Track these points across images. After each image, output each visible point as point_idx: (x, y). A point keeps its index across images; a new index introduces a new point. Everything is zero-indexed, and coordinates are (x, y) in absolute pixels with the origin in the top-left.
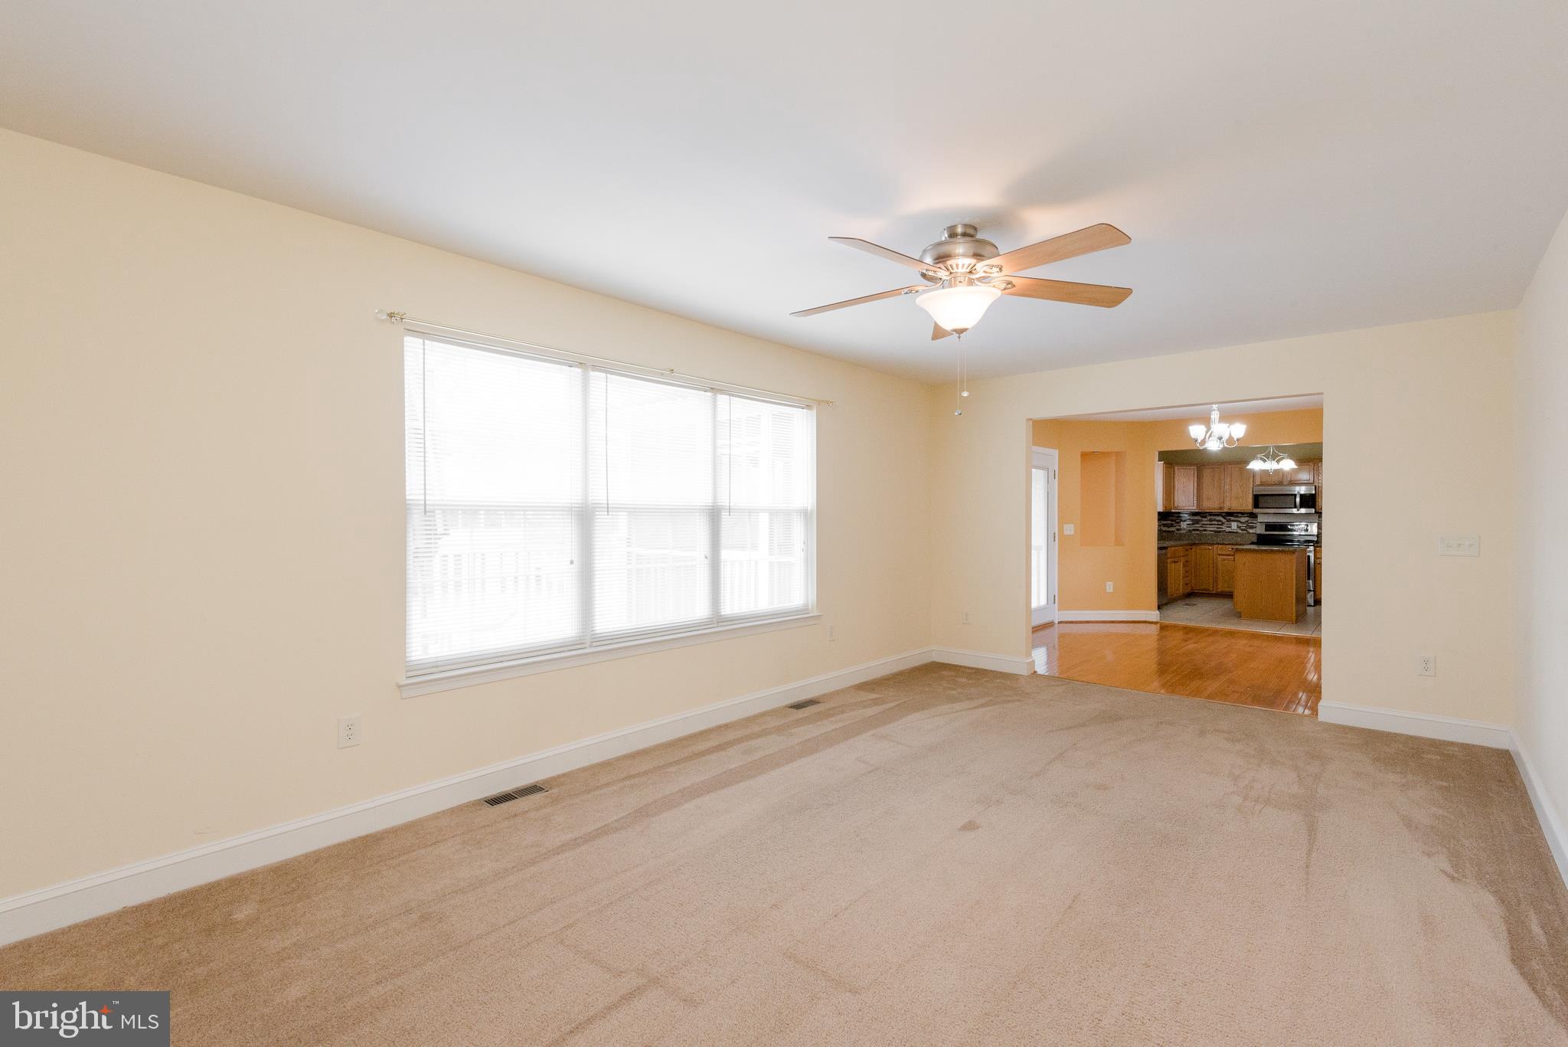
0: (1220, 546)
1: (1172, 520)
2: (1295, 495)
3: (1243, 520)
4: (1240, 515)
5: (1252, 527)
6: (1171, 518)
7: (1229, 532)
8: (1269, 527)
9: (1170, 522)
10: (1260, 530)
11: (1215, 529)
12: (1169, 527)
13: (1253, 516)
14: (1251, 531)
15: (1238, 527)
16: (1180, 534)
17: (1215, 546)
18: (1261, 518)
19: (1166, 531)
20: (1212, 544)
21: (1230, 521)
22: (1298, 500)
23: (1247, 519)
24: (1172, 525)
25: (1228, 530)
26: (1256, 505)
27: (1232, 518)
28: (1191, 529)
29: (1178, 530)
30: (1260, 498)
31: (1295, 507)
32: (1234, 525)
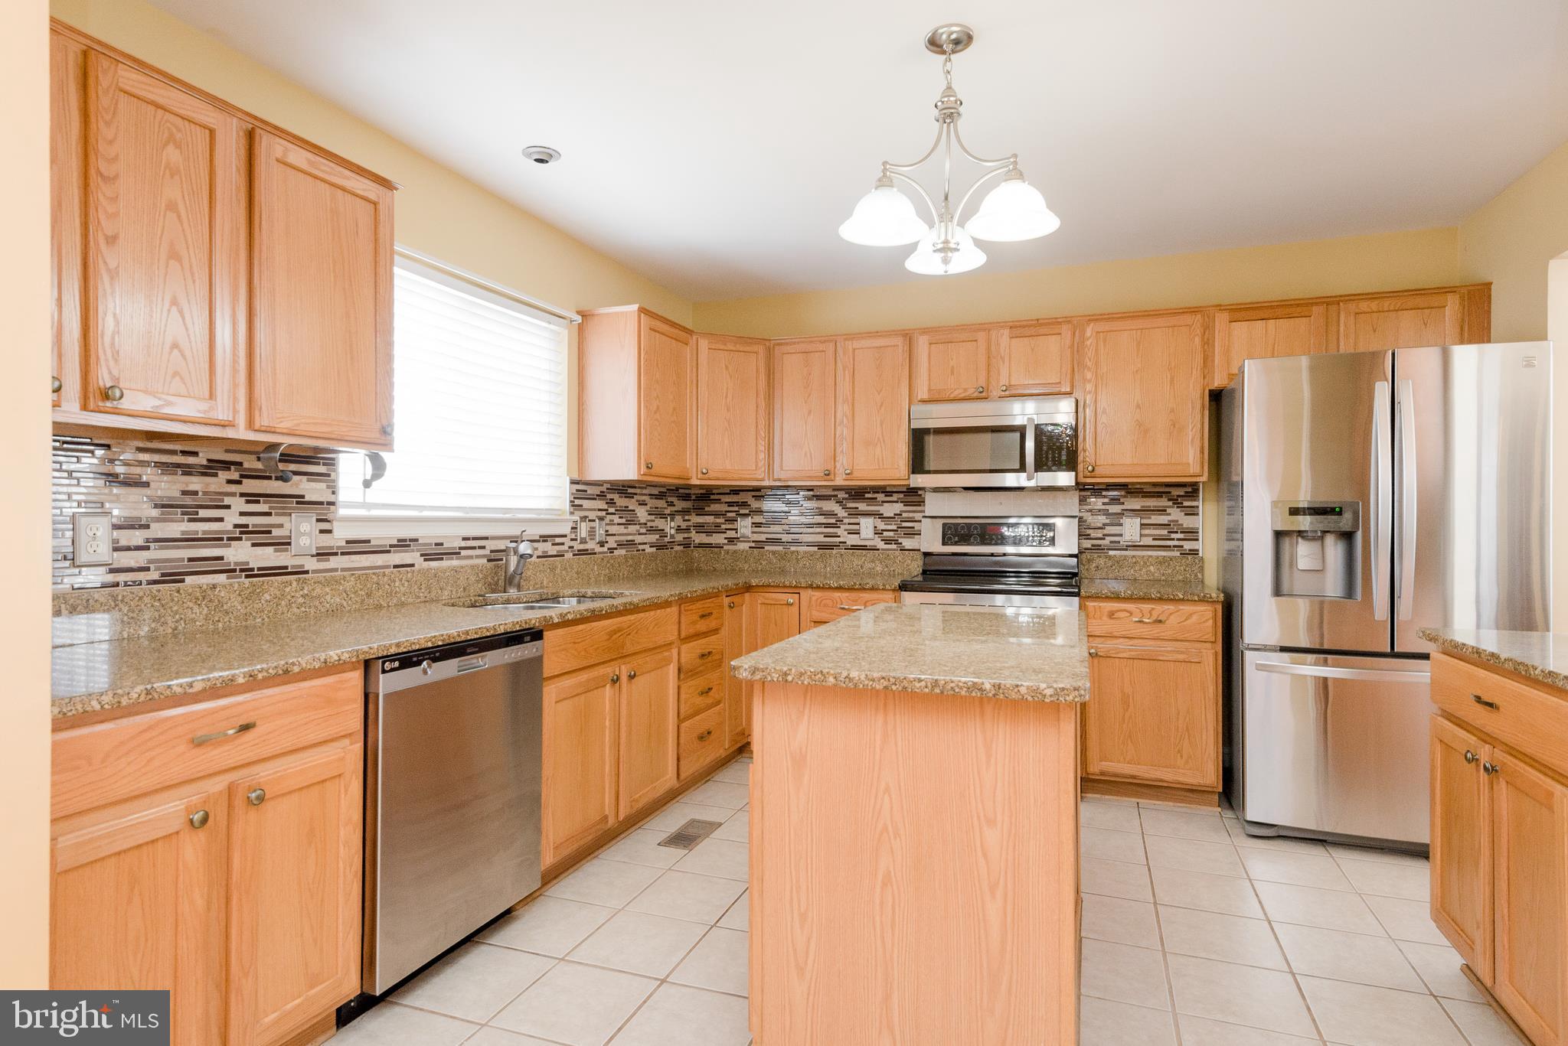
0: (817, 594)
1: (717, 515)
2: (1022, 430)
3: (889, 510)
4: (881, 497)
5: (913, 533)
6: (715, 507)
7: (854, 547)
8: (954, 532)
9: (710, 519)
10: (931, 540)
11: (821, 539)
12: (709, 533)
13: (913, 496)
14: (907, 543)
15: (878, 532)
16: (735, 552)
17: (806, 595)
18: (935, 505)
19: (701, 546)
20: (796, 589)
21: (856, 513)
22: (1030, 445)
23: (899, 507)
24: (717, 529)
25: (853, 540)
26: (918, 464)
27: (862, 506)
28: (763, 537)
29: (731, 540)
30: (931, 441)
31: (1022, 468)
32: (867, 525)
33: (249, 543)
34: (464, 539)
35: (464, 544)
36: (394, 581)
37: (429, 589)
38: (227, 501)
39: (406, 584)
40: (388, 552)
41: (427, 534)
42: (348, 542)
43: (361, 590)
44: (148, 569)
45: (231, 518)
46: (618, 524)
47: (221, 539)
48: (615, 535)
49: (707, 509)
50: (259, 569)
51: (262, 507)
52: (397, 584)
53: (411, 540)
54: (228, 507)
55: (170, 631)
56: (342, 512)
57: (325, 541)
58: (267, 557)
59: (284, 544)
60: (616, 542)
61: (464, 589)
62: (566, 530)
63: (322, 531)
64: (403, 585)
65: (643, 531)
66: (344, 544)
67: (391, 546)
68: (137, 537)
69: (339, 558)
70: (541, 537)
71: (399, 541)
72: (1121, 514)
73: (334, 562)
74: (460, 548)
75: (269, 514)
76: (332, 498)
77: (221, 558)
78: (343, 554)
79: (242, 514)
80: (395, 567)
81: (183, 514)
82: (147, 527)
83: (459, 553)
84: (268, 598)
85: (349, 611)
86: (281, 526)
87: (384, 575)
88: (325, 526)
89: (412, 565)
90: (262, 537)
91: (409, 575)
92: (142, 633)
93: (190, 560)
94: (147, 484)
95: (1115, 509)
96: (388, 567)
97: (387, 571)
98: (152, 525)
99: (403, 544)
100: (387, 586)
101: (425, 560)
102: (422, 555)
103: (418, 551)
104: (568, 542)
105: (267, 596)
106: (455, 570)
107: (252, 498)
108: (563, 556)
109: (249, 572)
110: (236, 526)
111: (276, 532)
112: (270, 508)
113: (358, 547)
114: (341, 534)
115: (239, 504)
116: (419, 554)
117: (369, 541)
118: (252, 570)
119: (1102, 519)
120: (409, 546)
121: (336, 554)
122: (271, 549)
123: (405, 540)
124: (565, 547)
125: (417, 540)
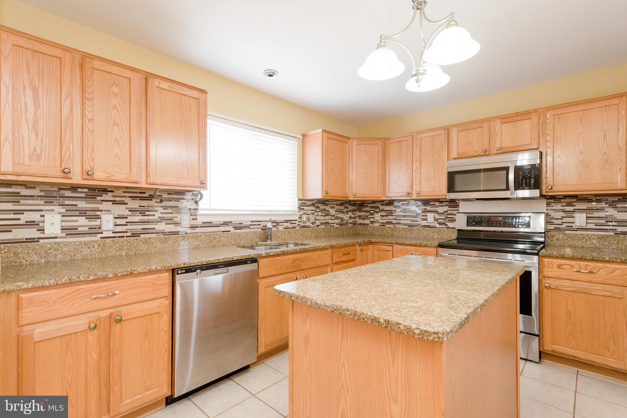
0: (400, 247)
1: (366, 212)
2: (507, 169)
3: (441, 210)
4: (437, 204)
5: (453, 220)
6: (366, 209)
7: (425, 226)
8: (472, 220)
9: (364, 214)
10: (461, 223)
11: (409, 222)
12: (364, 219)
13: (453, 203)
14: (450, 225)
15: (436, 220)
16: (373, 227)
17: (395, 247)
18: (464, 207)
19: (361, 224)
20: (391, 245)
21: (425, 211)
22: (511, 176)
23: (446, 208)
24: (366, 218)
25: (424, 223)
26: (451, 188)
27: (428, 208)
28: (385, 221)
29: (372, 222)
30: (458, 178)
31: (507, 189)
32: (431, 217)
33: (164, 223)
34: (251, 222)
35: (251, 223)
36: (221, 237)
37: (236, 240)
38: (156, 209)
39: (226, 238)
40: (220, 226)
41: (236, 220)
42: (203, 223)
43: (207, 240)
44: (127, 232)
45: (158, 215)
46: (321, 216)
47: (154, 222)
48: (319, 220)
49: (362, 209)
50: (168, 232)
51: (169, 211)
52: (222, 238)
53: (229, 222)
54: (157, 211)
55: (134, 253)
56: (201, 212)
57: (194, 223)
58: (171, 228)
59: (177, 224)
60: (320, 223)
61: (251, 240)
62: (296, 218)
63: (193, 219)
64: (225, 238)
65: (333, 218)
66: (202, 223)
67: (220, 224)
68: (123, 221)
69: (200, 228)
70: (285, 221)
71: (224, 222)
72: (574, 211)
73: (197, 230)
74: (250, 225)
75: (172, 213)
76: (197, 207)
77: (154, 229)
78: (201, 227)
79: (161, 213)
80: (222, 232)
81: (140, 213)
82: (127, 218)
83: (249, 227)
84: (171, 242)
85: (203, 247)
86: (176, 217)
87: (217, 235)
88: (194, 217)
89: (230, 231)
90: (170, 221)
91: (227, 235)
92: (124, 254)
93: (142, 229)
94: (127, 204)
95: (568, 208)
96: (220, 232)
97: (218, 233)
98: (128, 217)
99: (226, 224)
100: (218, 239)
101: (235, 229)
102: (233, 227)
103: (232, 226)
104: (297, 223)
105: (170, 242)
106: (246, 233)
107: (165, 208)
108: (295, 228)
109: (164, 233)
110: (159, 217)
111: (175, 219)
112: (173, 211)
113: (208, 224)
114: (200, 220)
115: (161, 210)
116: (232, 227)
117: (212, 223)
118: (166, 233)
119: (560, 215)
120: (228, 224)
121: (198, 227)
122: (173, 225)
123: (227, 222)
124: (296, 225)
125: (231, 222)
